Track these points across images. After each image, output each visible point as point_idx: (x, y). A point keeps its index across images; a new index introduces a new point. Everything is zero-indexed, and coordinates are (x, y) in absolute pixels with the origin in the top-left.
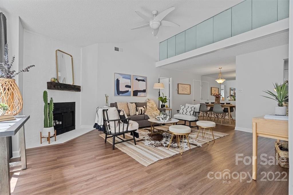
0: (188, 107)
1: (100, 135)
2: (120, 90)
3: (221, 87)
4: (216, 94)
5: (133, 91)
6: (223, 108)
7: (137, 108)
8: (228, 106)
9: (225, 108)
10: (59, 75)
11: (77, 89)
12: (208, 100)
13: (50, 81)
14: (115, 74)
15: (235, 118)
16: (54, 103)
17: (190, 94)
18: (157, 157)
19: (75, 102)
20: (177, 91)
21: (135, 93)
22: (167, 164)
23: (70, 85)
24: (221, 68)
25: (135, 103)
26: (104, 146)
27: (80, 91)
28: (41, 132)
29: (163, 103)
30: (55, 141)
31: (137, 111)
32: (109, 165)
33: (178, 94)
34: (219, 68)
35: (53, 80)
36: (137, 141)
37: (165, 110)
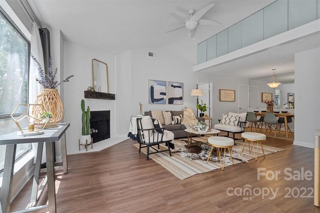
0: (232, 116)
1: (134, 145)
2: (155, 98)
3: (276, 93)
4: (269, 101)
5: (169, 99)
6: (278, 118)
7: (172, 117)
8: (284, 116)
9: (280, 118)
10: (95, 84)
11: (111, 97)
12: (258, 108)
13: (87, 90)
14: (149, 81)
15: (294, 130)
16: (90, 112)
17: (235, 101)
18: (194, 171)
19: (110, 111)
20: (219, 98)
21: (171, 101)
22: (205, 180)
23: (105, 93)
24: (275, 69)
25: (171, 112)
26: (138, 156)
27: (115, 99)
28: (79, 140)
29: (202, 112)
30: (92, 148)
31: (173, 120)
32: (143, 176)
33: (220, 102)
34: (273, 70)
35: (90, 89)
36: (172, 153)
37: (204, 120)
